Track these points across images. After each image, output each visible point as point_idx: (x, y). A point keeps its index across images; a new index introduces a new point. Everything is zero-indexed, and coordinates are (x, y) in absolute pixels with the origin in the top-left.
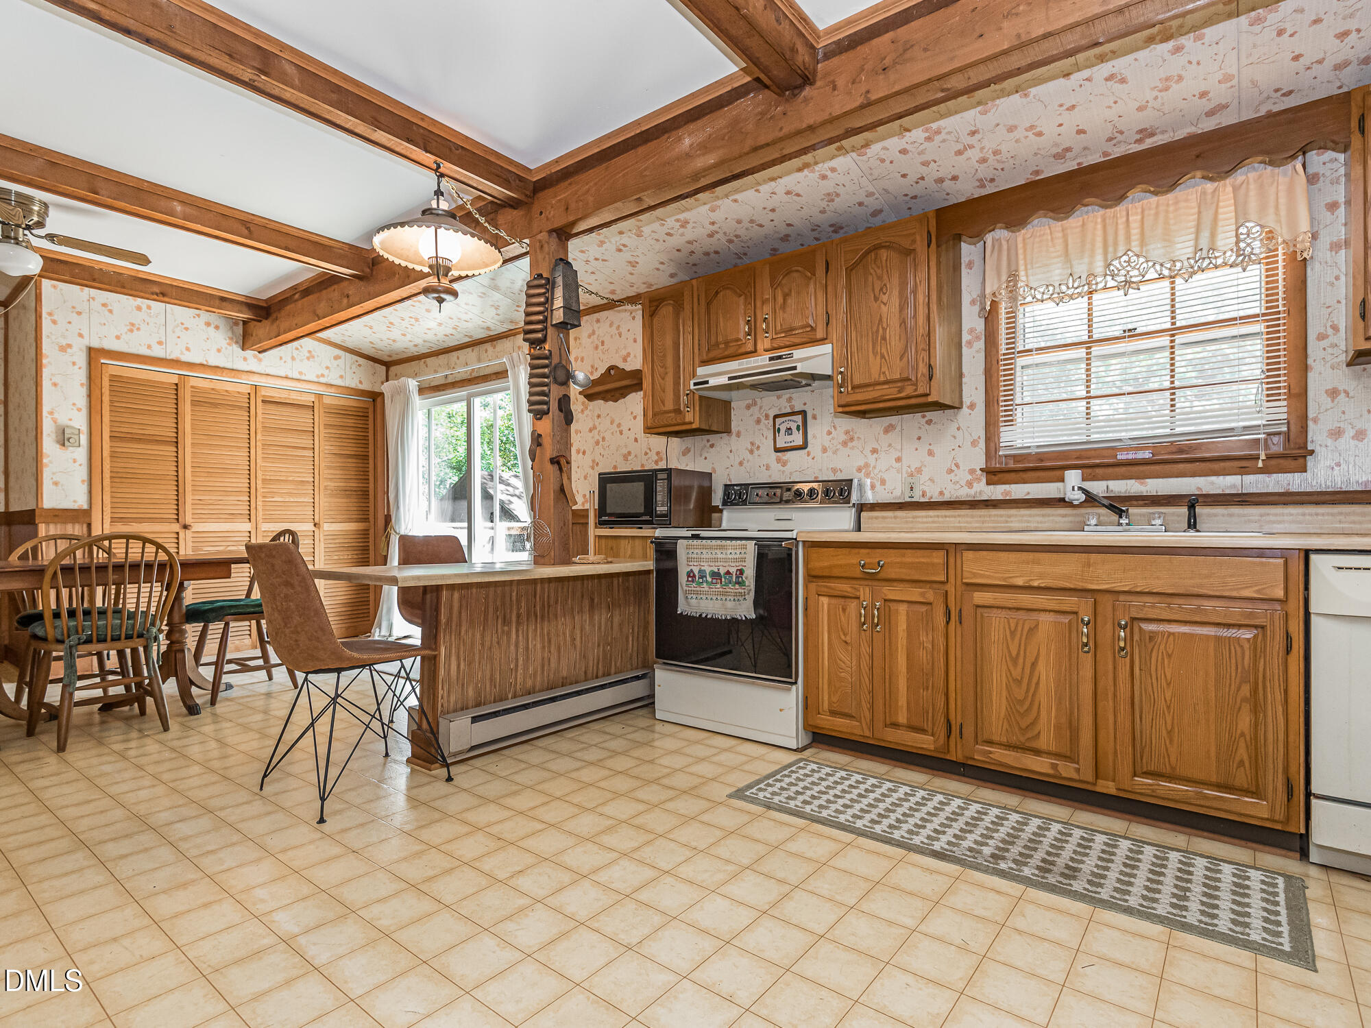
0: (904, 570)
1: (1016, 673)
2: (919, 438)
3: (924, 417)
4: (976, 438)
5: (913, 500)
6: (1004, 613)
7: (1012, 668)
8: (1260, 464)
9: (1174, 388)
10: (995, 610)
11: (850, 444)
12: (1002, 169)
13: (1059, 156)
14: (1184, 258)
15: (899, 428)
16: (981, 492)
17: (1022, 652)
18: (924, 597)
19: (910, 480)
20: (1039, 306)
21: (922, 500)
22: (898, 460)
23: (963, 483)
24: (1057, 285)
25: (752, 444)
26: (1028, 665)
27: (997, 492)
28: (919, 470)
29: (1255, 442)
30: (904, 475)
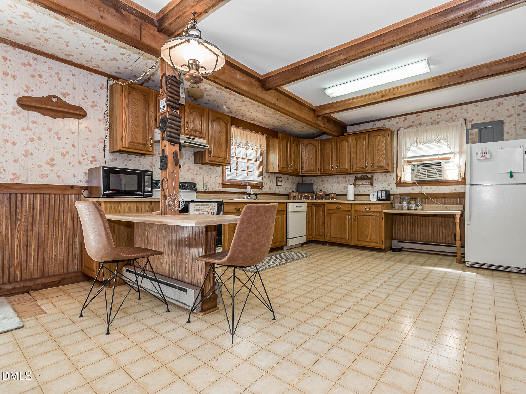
2: (208, 173)
3: (209, 167)
4: (220, 175)
5: (207, 190)
8: (260, 188)
9: (248, 171)
11: (189, 171)
14: (254, 147)
15: (203, 168)
16: (220, 189)
19: (206, 184)
21: (208, 191)
22: (202, 178)
23: (217, 187)
25: (152, 163)
27: (224, 190)
28: (208, 182)
29: (257, 184)
30: (204, 183)
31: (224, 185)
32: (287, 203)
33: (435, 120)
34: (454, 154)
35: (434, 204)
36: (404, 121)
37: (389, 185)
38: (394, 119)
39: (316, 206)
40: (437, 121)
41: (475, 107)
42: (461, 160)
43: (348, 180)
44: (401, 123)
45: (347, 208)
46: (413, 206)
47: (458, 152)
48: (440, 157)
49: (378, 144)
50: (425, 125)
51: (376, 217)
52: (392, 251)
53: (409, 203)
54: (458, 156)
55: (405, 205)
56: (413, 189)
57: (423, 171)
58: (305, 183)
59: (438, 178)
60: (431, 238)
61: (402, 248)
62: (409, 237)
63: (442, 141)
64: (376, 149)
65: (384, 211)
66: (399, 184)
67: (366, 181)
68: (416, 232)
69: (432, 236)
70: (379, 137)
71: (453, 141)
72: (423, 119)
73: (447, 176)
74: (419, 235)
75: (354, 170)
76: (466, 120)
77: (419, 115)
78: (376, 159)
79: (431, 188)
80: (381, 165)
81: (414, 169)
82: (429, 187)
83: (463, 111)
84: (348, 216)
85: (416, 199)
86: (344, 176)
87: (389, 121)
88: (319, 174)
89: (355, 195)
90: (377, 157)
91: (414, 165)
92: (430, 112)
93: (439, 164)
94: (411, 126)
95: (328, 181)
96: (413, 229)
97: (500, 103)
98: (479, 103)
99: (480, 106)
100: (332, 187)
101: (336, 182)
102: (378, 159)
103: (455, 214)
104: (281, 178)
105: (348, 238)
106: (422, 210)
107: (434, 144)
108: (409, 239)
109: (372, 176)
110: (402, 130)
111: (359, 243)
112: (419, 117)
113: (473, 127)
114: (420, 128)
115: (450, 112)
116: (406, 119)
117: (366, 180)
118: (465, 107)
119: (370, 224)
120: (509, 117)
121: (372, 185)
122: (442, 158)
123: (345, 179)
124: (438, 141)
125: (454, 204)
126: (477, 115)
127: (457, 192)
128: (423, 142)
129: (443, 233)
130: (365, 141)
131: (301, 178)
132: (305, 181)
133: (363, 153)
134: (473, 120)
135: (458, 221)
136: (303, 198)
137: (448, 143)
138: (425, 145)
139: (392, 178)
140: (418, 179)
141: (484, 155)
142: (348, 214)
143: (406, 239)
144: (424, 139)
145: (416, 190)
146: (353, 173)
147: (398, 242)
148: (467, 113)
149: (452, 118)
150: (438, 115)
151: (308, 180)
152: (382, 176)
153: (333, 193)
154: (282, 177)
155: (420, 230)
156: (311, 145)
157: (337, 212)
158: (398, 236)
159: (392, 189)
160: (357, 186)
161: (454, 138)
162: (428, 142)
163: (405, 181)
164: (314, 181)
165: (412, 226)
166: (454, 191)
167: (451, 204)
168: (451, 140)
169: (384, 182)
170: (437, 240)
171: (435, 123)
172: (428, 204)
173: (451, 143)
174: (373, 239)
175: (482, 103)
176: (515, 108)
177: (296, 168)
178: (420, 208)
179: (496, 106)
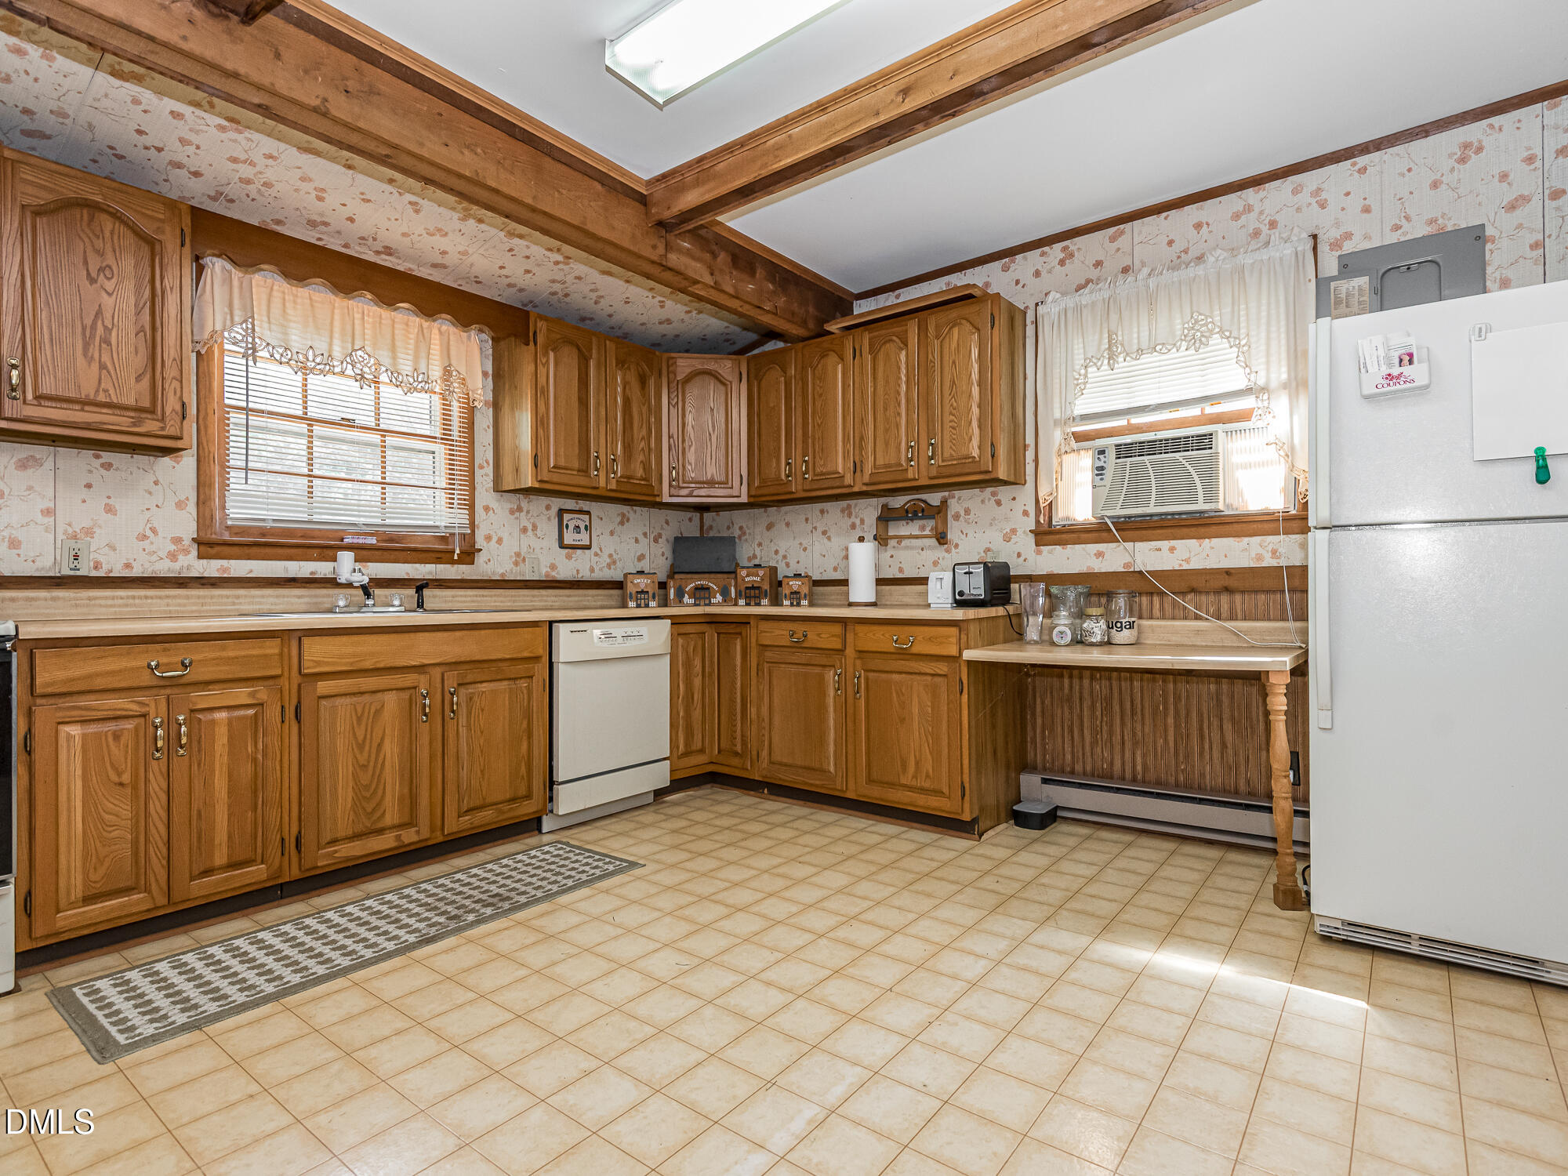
0: (223, 668)
1: (362, 760)
2: (89, 486)
3: (97, 457)
4: (183, 498)
5: (78, 573)
6: (348, 700)
7: (358, 756)
8: (456, 557)
9: (384, 483)
10: (339, 698)
12: (253, 200)
13: (312, 224)
14: (404, 373)
15: (49, 465)
16: (189, 568)
17: (368, 736)
18: (254, 697)
19: (72, 543)
20: (275, 367)
21: (94, 574)
22: (48, 512)
23: (162, 554)
24: (294, 351)
26: (375, 745)
27: (212, 568)
28: (89, 532)
29: (444, 539)
30: (60, 536)
31: (207, 546)
32: (551, 623)
33: (1186, 251)
34: (1266, 397)
35: (1185, 618)
36: (1062, 263)
37: (1007, 539)
38: (1025, 258)
39: (723, 629)
40: (1193, 253)
41: (1356, 175)
42: (1296, 418)
43: (858, 522)
44: (1050, 272)
45: (827, 638)
46: (1096, 629)
47: (1285, 386)
48: (1210, 410)
49: (954, 362)
50: (1146, 271)
51: (937, 680)
52: (1017, 824)
53: (1081, 615)
54: (1281, 404)
55: (1063, 620)
56: (1100, 554)
57: (1138, 476)
58: (711, 534)
59: (1201, 506)
60: (1177, 765)
61: (1057, 808)
62: (1089, 760)
63: (1216, 339)
64: (947, 384)
65: (969, 655)
66: (1048, 533)
67: (921, 522)
68: (1117, 738)
69: (1181, 758)
70: (956, 331)
71: (1263, 335)
72: (1136, 248)
73: (1240, 494)
74: (1128, 754)
75: (866, 479)
76: (1315, 237)
77: (1122, 233)
78: (947, 425)
79: (1172, 549)
80: (964, 452)
81: (1102, 468)
82: (1165, 545)
83: (1304, 197)
84: (832, 673)
85: (1110, 595)
86: (844, 504)
87: (1005, 269)
88: (744, 499)
89: (880, 582)
90: (952, 417)
91: (1102, 452)
92: (1164, 214)
93: (1204, 442)
94: (1088, 281)
95: (788, 524)
96: (1105, 728)
97: (1466, 146)
98: (1375, 156)
99: (1378, 168)
100: (805, 549)
101: (815, 528)
102: (954, 428)
103: (1268, 672)
104: (587, 517)
105: (832, 769)
106: (1136, 644)
107: (1182, 354)
108: (1089, 768)
109: (944, 502)
110: (1054, 301)
111: (875, 794)
112: (1123, 242)
113: (1349, 266)
114: (1126, 287)
115: (1249, 209)
116: (1072, 255)
117: (921, 518)
118: (1310, 179)
119: (915, 710)
120: (1512, 207)
121: (941, 538)
122: (1218, 415)
123: (850, 515)
124: (1196, 340)
125: (1269, 620)
126: (1367, 210)
127: (1283, 563)
128: (1135, 347)
129: (1224, 745)
130: (904, 353)
131: (696, 516)
132: (711, 527)
133: (899, 405)
134: (1348, 236)
135: (1279, 703)
136: (686, 599)
137: (1239, 346)
138: (1146, 358)
139: (1019, 507)
140: (1119, 512)
141: (1395, 371)
142: (834, 666)
143: (1079, 768)
144: (1142, 335)
145: (1113, 558)
146: (865, 488)
147: (1045, 781)
148: (1323, 205)
149: (1256, 234)
150: (1198, 226)
151: (718, 524)
152: (983, 502)
153: (797, 576)
154: (588, 513)
155: (1133, 730)
156: (707, 378)
157: (794, 659)
158: (1045, 756)
159: (1019, 555)
160: (892, 543)
161: (1264, 321)
162: (1158, 348)
163: (1068, 518)
164: (741, 528)
165: (1098, 713)
166: (1269, 562)
167: (1257, 619)
168: (1253, 333)
169: (991, 524)
170: (1202, 775)
171: (1186, 259)
172: (1163, 618)
173: (1253, 346)
174: (927, 776)
175: (1386, 157)
176: (1538, 164)
177: (640, 473)
178: (1124, 636)
179: (1452, 162)
